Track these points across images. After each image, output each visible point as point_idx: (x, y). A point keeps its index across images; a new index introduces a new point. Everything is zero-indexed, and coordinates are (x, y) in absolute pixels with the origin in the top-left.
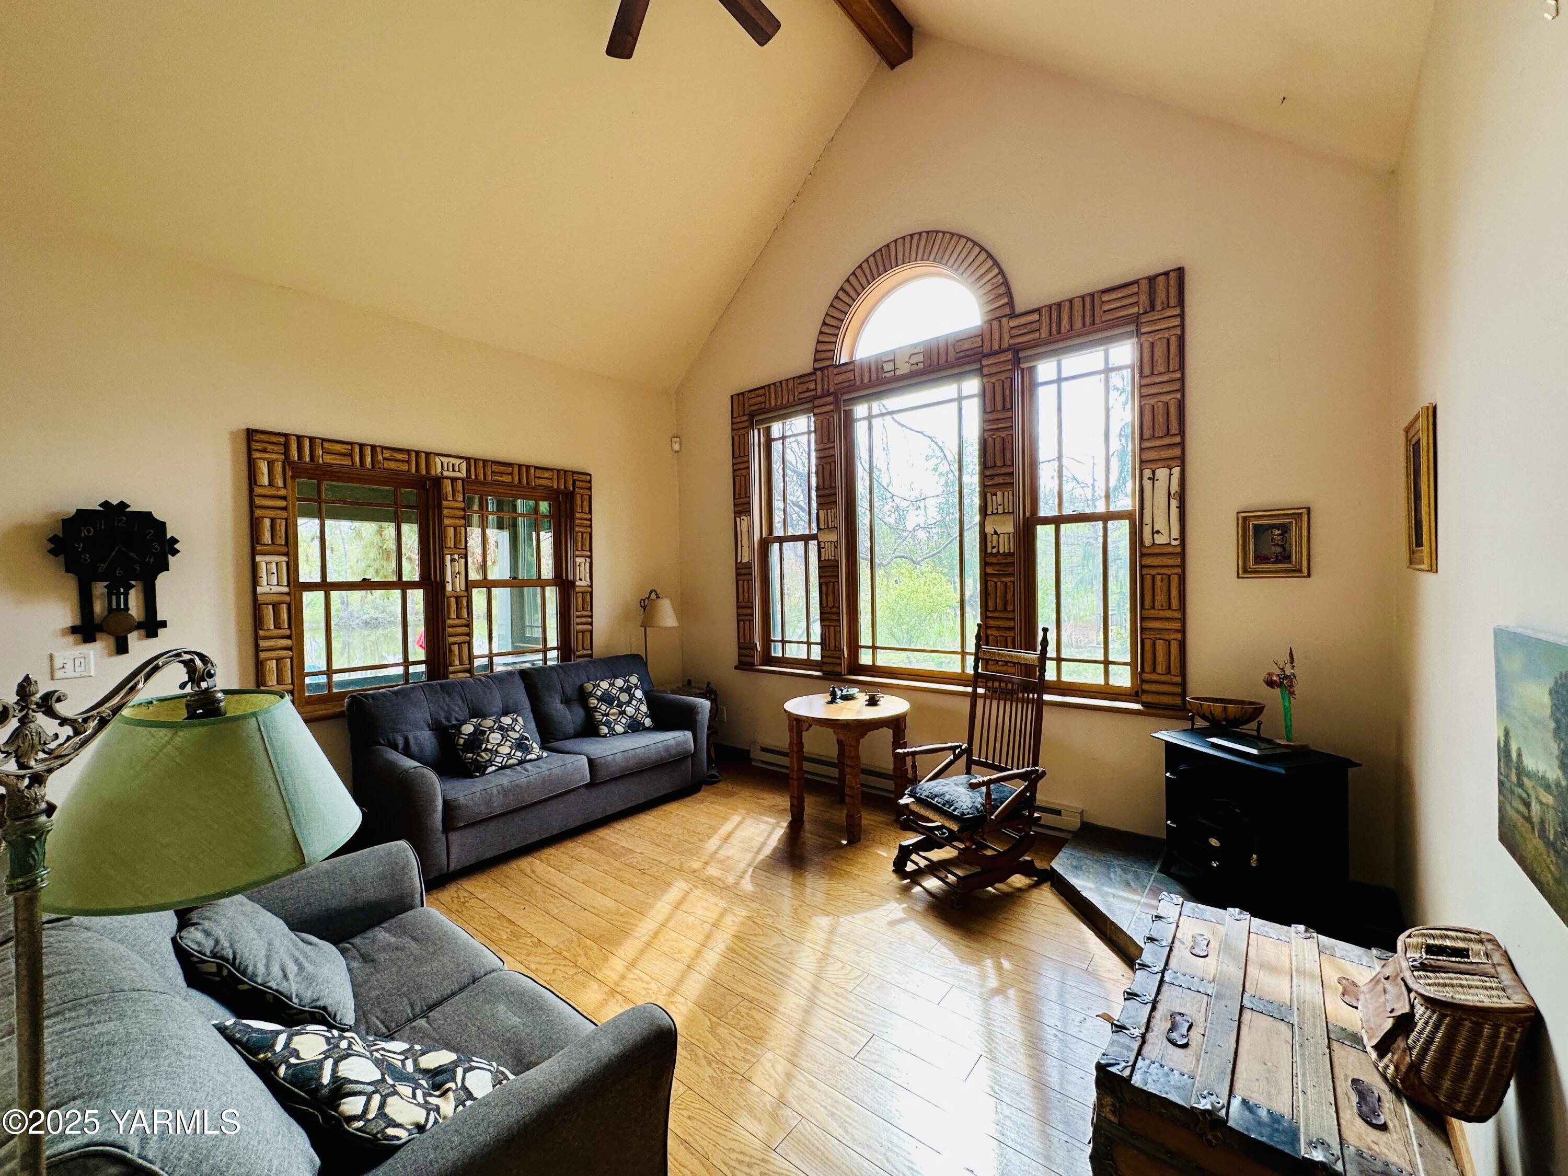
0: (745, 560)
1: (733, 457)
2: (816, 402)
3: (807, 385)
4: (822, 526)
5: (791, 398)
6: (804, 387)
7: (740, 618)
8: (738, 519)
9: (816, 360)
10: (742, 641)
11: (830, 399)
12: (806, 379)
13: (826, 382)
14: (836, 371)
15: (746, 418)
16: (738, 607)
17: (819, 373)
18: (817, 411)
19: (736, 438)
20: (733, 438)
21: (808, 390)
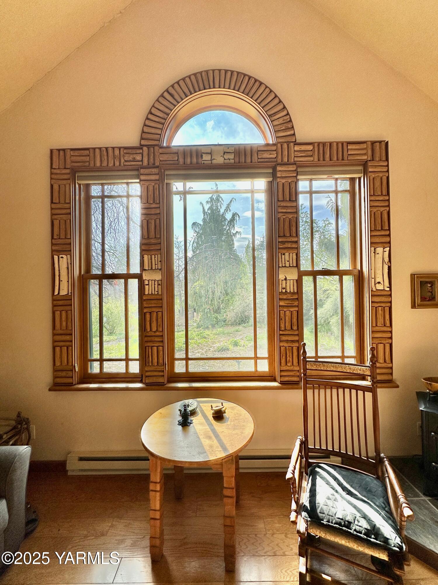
0: (63, 292)
1: (52, 202)
2: (142, 171)
3: (135, 156)
4: (146, 267)
5: (117, 164)
6: (131, 158)
7: (56, 344)
8: (56, 257)
9: (142, 139)
10: (58, 363)
11: (155, 171)
12: (134, 151)
13: (152, 157)
14: (161, 151)
15: (68, 171)
16: (54, 335)
17: (145, 149)
18: (142, 177)
19: (56, 187)
20: (52, 186)
21: (134, 160)
